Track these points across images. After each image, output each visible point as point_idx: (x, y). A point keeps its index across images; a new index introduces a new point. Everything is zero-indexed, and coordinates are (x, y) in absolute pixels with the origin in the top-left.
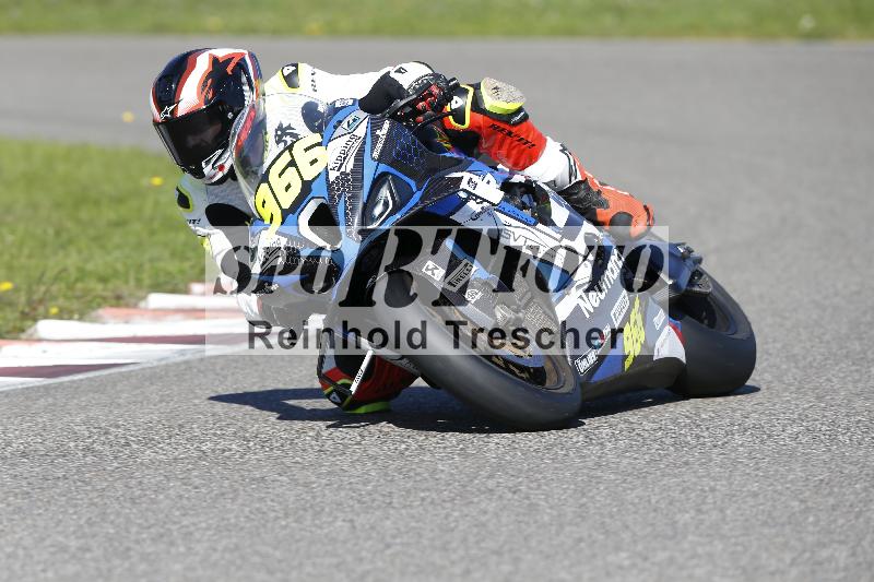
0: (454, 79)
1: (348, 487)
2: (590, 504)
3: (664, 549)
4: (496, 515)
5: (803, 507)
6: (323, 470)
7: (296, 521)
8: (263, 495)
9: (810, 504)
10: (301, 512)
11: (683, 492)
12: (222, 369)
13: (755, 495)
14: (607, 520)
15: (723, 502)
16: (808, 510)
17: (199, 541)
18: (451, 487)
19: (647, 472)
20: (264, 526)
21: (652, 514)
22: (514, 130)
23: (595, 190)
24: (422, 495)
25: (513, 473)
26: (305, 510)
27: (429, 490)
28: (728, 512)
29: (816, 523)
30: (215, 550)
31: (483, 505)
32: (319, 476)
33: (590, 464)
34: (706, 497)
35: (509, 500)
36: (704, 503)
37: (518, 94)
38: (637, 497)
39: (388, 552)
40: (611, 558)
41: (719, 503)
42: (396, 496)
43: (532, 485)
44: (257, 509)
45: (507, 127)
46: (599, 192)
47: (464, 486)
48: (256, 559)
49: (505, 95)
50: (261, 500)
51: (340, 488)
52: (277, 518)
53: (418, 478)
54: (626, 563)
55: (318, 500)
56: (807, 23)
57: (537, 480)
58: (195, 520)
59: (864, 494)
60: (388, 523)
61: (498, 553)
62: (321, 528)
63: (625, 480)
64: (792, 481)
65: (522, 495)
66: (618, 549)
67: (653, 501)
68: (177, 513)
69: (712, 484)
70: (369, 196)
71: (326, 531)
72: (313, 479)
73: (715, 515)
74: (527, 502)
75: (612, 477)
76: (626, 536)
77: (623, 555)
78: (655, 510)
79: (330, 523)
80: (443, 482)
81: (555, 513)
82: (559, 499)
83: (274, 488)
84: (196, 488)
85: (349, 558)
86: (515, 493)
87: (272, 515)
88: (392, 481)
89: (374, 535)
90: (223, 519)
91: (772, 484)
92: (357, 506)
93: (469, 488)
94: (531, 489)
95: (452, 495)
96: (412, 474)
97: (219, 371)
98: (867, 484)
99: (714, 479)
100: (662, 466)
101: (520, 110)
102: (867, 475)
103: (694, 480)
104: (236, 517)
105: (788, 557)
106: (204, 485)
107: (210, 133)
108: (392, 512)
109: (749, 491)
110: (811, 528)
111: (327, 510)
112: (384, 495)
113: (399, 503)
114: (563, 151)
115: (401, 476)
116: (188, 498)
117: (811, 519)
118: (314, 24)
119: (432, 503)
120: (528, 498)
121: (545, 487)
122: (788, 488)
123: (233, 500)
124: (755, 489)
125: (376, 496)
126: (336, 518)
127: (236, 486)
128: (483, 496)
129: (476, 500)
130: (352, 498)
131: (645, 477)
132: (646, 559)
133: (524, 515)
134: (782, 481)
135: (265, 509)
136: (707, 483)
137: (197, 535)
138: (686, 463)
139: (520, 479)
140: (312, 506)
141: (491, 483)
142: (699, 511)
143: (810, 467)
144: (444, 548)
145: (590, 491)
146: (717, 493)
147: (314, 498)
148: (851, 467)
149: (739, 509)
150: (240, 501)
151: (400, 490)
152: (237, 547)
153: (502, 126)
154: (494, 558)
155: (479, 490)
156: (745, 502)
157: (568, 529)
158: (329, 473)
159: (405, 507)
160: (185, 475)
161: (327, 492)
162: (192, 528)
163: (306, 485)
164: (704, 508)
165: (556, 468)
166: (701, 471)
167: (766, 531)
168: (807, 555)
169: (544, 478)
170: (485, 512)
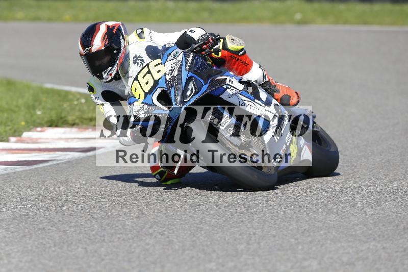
0: (218, 35)
1: (84, 232)
2: (197, 241)
3: (232, 261)
4: (153, 245)
5: (296, 242)
6: (73, 224)
7: (59, 248)
8: (44, 236)
9: (300, 241)
10: (62, 244)
11: (240, 234)
12: (24, 177)
13: (274, 236)
14: (206, 248)
15: (259, 239)
16: (299, 243)
17: (14, 258)
18: (132, 232)
19: (224, 226)
20: (44, 250)
21: (226, 245)
22: (240, 58)
23: (273, 85)
24: (119, 236)
25: (161, 226)
26: (64, 243)
27: (122, 234)
28: (262, 244)
29: (302, 249)
30: (21, 261)
31: (147, 241)
32: (70, 227)
33: (197, 222)
34: (251, 237)
35: (159, 238)
36: (250, 240)
37: (242, 42)
38: (219, 237)
39: (103, 263)
40: (208, 266)
41: (257, 240)
42: (106, 237)
43: (170, 232)
44: (42, 243)
45: (237, 57)
46: (275, 86)
47: (138, 232)
48: (41, 266)
49: (236, 43)
50: (43, 238)
51: (80, 233)
52: (50, 247)
53: (117, 228)
54: (214, 268)
55: (70, 238)
56: (298, 16)
57: (172, 229)
58: (12, 248)
59: (325, 236)
60: (103, 249)
61: (154, 263)
62: (71, 251)
63: (213, 230)
64: (291, 230)
65: (166, 236)
66: (210, 261)
67: (227, 239)
68: (3, 245)
69: (254, 231)
70: (185, 86)
71: (73, 253)
72: (67, 228)
73: (256, 245)
74: (167, 239)
75: (208, 228)
76: (214, 255)
77: (213, 264)
78: (228, 243)
79: (75, 250)
80: (128, 230)
81: (181, 244)
82: (183, 238)
83: (49, 233)
84: (12, 233)
85: (84, 265)
86: (162, 235)
87: (48, 245)
88: (105, 229)
89: (96, 255)
90: (25, 247)
91: (282, 231)
92: (88, 241)
93: (141, 233)
94: (170, 233)
95: (133, 236)
96: (114, 226)
97: (23, 178)
98: (326, 231)
99: (255, 229)
100: (231, 223)
101: (243, 49)
102: (326, 227)
103: (246, 229)
104: (32, 246)
105: (289, 265)
106: (16, 231)
107: (106, 59)
108: (105, 244)
109: (271, 234)
110: (300, 252)
111: (74, 243)
112: (101, 236)
113: (108, 240)
114: (260, 67)
115: (109, 227)
116: (9, 238)
117: (300, 247)
118: (67, 16)
119: (124, 240)
120: (168, 237)
121: (176, 232)
122: (289, 233)
123: (30, 238)
124: (274, 233)
125: (97, 237)
126: (78, 247)
127: (31, 232)
128: (147, 237)
129: (144, 238)
130: (86, 237)
131: (223, 228)
132: (223, 266)
133: (167, 245)
134: (286, 230)
135: (45, 243)
136: (252, 231)
137: (13, 255)
138: (242, 221)
139: (165, 229)
140: (67, 241)
141: (151, 231)
142: (248, 244)
143: (299, 223)
144: (129, 261)
145: (197, 234)
146: (256, 236)
147: (68, 237)
148: (319, 223)
149: (266, 243)
150: (33, 239)
151: (108, 234)
152: (32, 261)
153: (235, 56)
154: (153, 266)
155: (145, 234)
156: (269, 240)
157: (187, 252)
158: (75, 226)
159: (110, 242)
160: (7, 227)
161: (74, 235)
162: (11, 252)
163: (64, 231)
164: (251, 242)
165: (181, 224)
166: (249, 225)
167: (279, 253)
168: (298, 264)
169: (176, 228)
170: (148, 244)
